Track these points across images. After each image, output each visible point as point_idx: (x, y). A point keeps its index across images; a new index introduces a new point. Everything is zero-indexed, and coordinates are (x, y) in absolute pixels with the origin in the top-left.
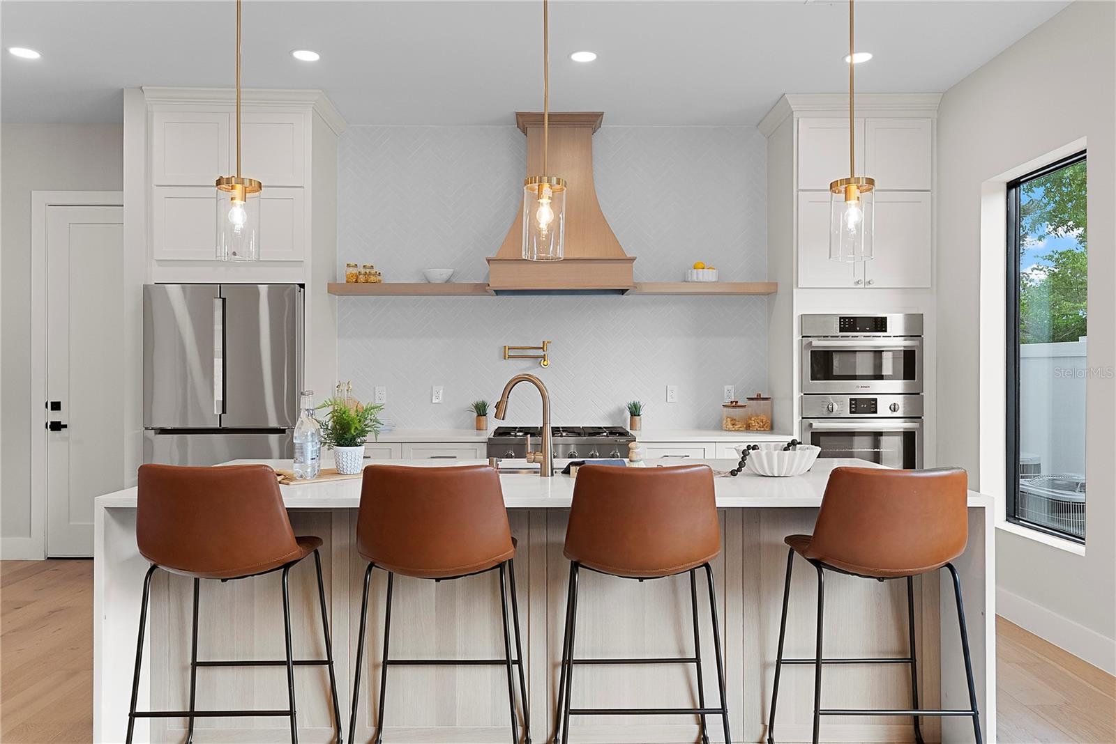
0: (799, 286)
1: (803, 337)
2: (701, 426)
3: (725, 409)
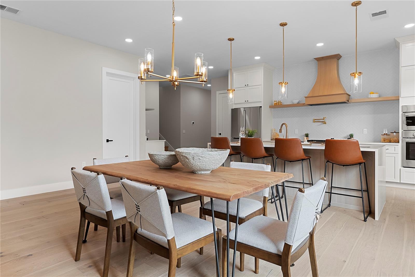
0: (401, 97)
1: (403, 112)
3: (382, 136)
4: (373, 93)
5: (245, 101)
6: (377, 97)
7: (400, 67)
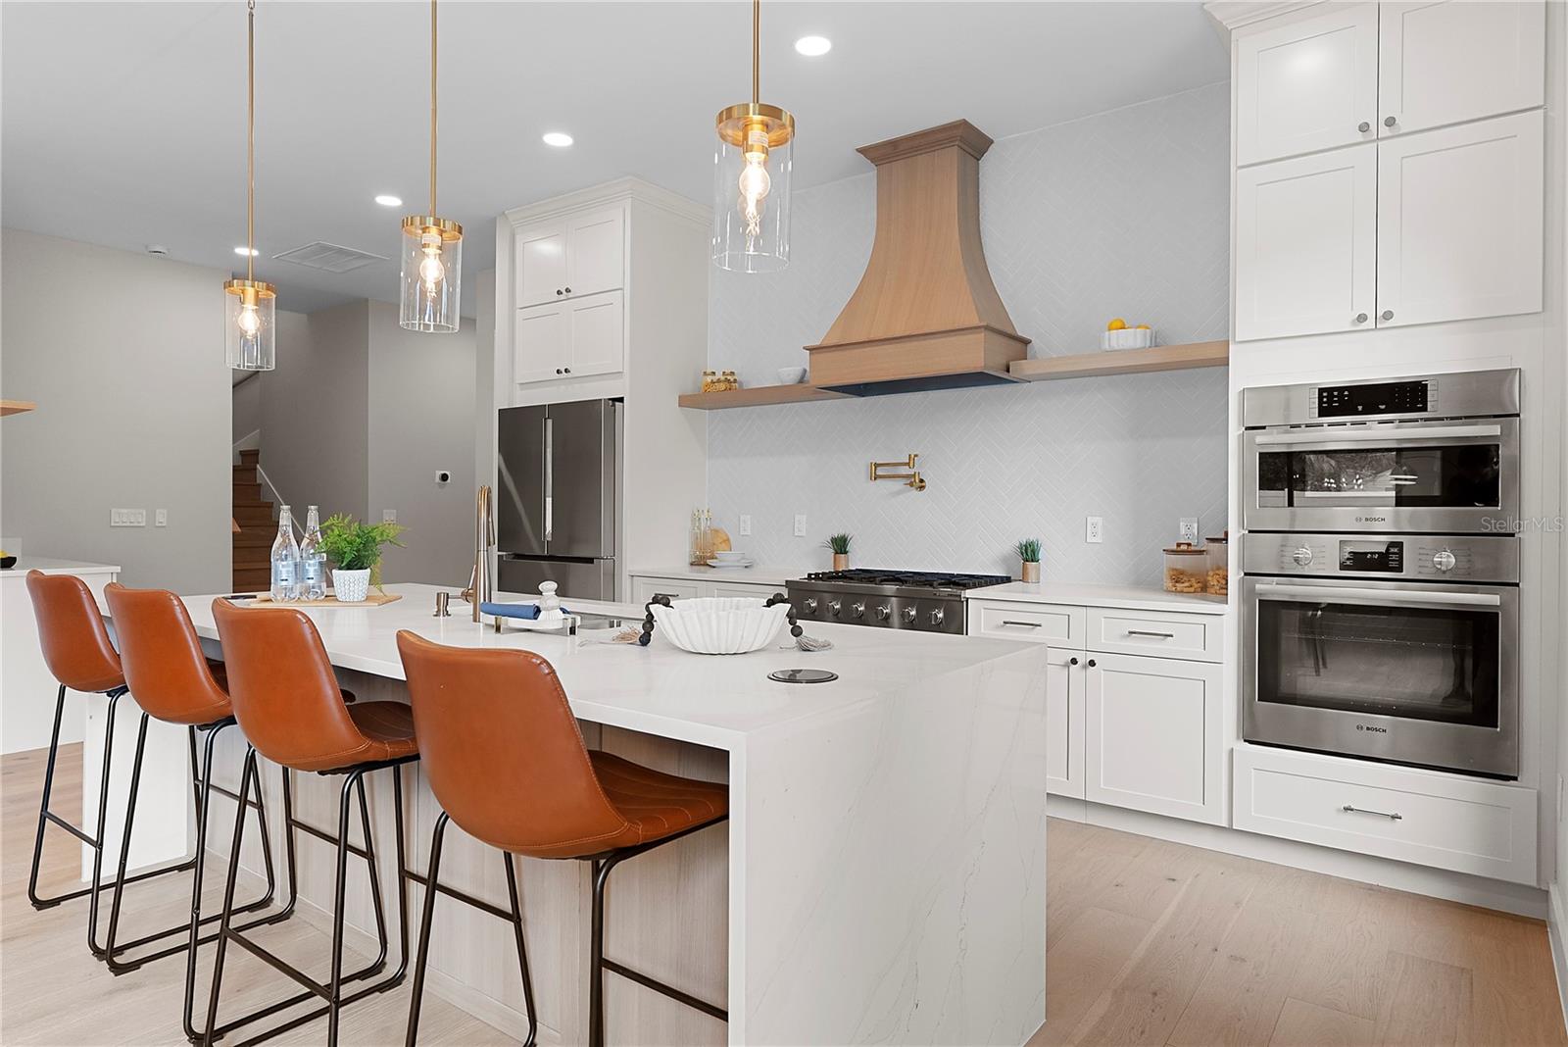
0: (1237, 340)
1: (1245, 429)
2: (1142, 583)
3: (1166, 556)
4: (1119, 325)
5: (558, 372)
6: (1139, 344)
7: (1233, 169)
